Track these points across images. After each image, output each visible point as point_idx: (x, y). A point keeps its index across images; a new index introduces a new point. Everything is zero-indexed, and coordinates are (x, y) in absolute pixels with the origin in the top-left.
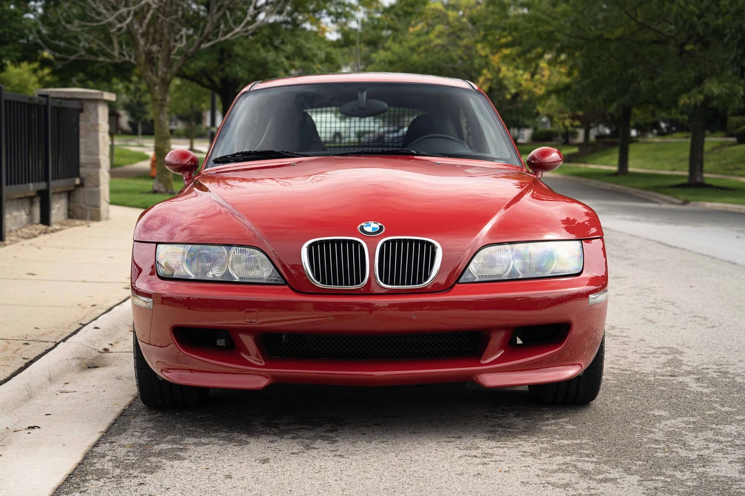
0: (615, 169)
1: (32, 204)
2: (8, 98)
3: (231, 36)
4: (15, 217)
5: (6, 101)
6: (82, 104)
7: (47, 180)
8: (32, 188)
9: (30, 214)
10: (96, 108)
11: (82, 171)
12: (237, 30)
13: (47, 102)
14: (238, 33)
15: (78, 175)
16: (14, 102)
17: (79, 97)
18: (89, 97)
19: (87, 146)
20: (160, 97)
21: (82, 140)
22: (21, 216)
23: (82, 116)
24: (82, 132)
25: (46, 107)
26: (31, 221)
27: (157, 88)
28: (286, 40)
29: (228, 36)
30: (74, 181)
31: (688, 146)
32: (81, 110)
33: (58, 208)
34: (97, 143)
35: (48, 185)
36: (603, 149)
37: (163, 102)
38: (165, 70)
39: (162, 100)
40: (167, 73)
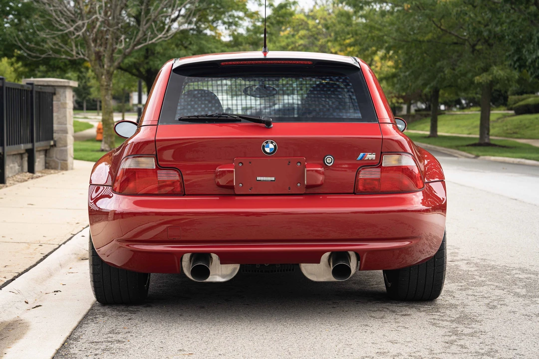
0: (428, 133)
1: (22, 158)
2: (8, 86)
3: (156, 41)
4: (11, 168)
5: (6, 87)
6: (55, 90)
7: (32, 141)
8: (23, 147)
9: (21, 165)
10: (64, 92)
11: (55, 135)
12: (160, 36)
13: (33, 88)
14: (161, 38)
15: (52, 138)
16: (11, 88)
17: (53, 84)
18: (60, 84)
19: (58, 118)
20: (105, 84)
21: (55, 114)
22: (15, 167)
23: (55, 98)
24: (55, 109)
25: (32, 92)
26: (22, 171)
27: (103, 77)
28: (192, 42)
29: (154, 41)
30: (50, 143)
31: (479, 117)
32: (54, 94)
33: (39, 161)
34: (65, 116)
35: (33, 145)
36: (420, 119)
37: (108, 87)
38: (109, 64)
39: (107, 85)
40: (110, 66)
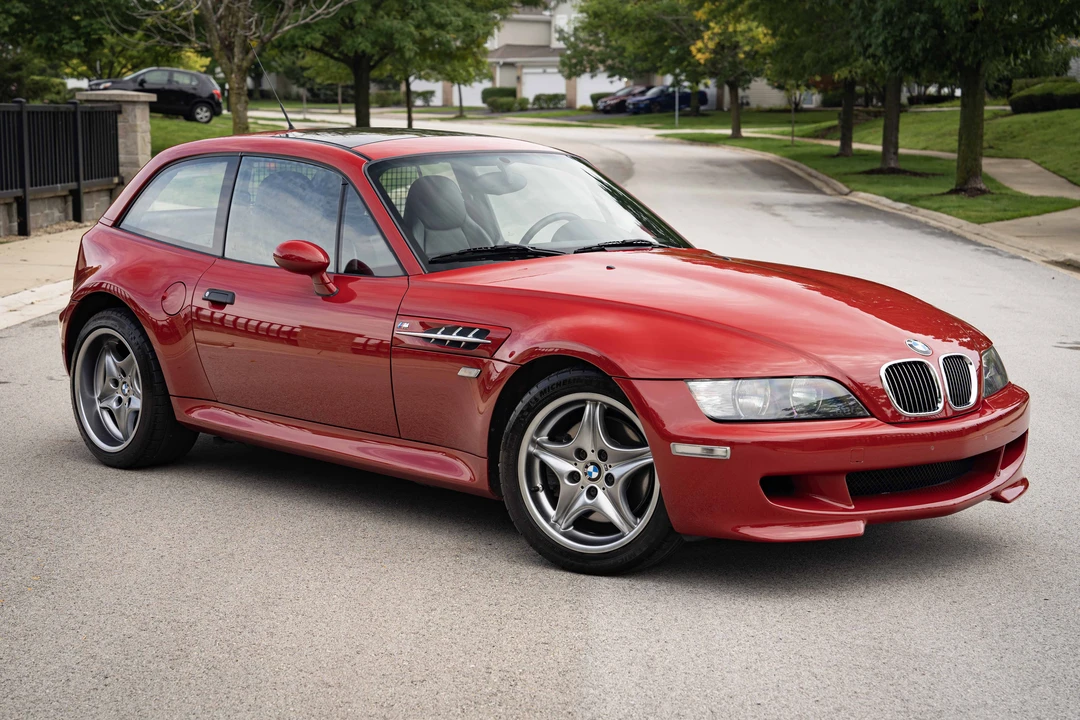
1: (66, 202)
2: (29, 110)
3: (312, 19)
4: (47, 215)
5: (29, 113)
6: (120, 107)
7: (77, 180)
8: (61, 188)
9: (65, 211)
10: (133, 110)
11: (122, 170)
12: (318, 12)
13: (76, 108)
15: (117, 174)
16: (37, 113)
17: (117, 99)
18: (126, 99)
19: (126, 146)
21: (120, 141)
22: (53, 214)
23: (120, 118)
24: (120, 132)
25: (75, 114)
26: (66, 218)
30: (112, 180)
32: (120, 112)
33: (98, 206)
34: (136, 143)
35: (79, 185)
36: (867, 120)
37: (240, 91)
38: (241, 56)
39: (238, 88)
40: (243, 59)
